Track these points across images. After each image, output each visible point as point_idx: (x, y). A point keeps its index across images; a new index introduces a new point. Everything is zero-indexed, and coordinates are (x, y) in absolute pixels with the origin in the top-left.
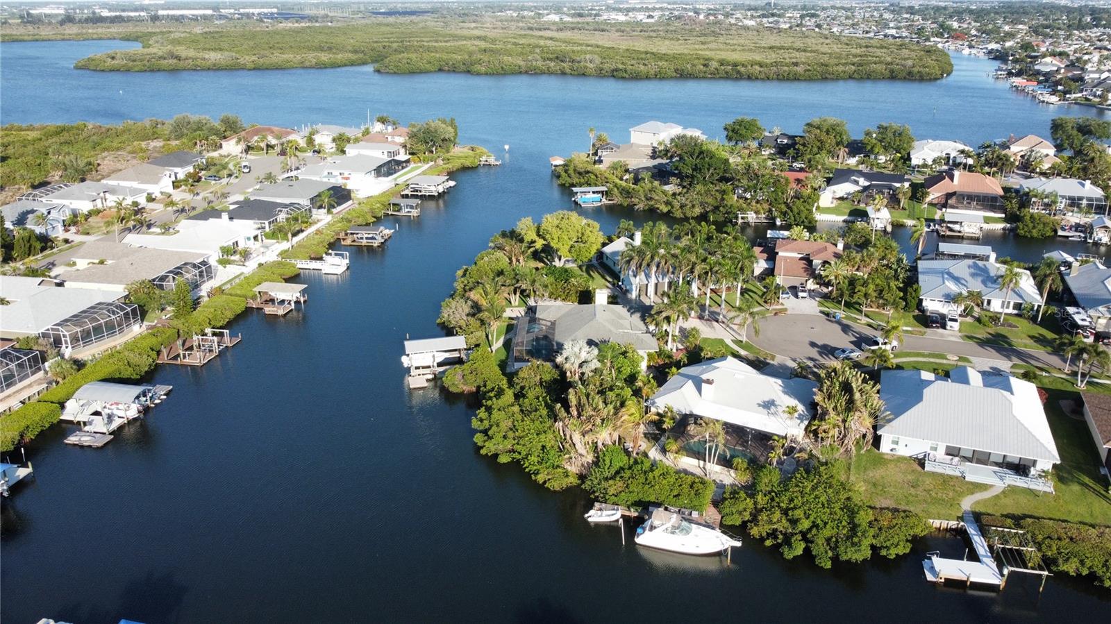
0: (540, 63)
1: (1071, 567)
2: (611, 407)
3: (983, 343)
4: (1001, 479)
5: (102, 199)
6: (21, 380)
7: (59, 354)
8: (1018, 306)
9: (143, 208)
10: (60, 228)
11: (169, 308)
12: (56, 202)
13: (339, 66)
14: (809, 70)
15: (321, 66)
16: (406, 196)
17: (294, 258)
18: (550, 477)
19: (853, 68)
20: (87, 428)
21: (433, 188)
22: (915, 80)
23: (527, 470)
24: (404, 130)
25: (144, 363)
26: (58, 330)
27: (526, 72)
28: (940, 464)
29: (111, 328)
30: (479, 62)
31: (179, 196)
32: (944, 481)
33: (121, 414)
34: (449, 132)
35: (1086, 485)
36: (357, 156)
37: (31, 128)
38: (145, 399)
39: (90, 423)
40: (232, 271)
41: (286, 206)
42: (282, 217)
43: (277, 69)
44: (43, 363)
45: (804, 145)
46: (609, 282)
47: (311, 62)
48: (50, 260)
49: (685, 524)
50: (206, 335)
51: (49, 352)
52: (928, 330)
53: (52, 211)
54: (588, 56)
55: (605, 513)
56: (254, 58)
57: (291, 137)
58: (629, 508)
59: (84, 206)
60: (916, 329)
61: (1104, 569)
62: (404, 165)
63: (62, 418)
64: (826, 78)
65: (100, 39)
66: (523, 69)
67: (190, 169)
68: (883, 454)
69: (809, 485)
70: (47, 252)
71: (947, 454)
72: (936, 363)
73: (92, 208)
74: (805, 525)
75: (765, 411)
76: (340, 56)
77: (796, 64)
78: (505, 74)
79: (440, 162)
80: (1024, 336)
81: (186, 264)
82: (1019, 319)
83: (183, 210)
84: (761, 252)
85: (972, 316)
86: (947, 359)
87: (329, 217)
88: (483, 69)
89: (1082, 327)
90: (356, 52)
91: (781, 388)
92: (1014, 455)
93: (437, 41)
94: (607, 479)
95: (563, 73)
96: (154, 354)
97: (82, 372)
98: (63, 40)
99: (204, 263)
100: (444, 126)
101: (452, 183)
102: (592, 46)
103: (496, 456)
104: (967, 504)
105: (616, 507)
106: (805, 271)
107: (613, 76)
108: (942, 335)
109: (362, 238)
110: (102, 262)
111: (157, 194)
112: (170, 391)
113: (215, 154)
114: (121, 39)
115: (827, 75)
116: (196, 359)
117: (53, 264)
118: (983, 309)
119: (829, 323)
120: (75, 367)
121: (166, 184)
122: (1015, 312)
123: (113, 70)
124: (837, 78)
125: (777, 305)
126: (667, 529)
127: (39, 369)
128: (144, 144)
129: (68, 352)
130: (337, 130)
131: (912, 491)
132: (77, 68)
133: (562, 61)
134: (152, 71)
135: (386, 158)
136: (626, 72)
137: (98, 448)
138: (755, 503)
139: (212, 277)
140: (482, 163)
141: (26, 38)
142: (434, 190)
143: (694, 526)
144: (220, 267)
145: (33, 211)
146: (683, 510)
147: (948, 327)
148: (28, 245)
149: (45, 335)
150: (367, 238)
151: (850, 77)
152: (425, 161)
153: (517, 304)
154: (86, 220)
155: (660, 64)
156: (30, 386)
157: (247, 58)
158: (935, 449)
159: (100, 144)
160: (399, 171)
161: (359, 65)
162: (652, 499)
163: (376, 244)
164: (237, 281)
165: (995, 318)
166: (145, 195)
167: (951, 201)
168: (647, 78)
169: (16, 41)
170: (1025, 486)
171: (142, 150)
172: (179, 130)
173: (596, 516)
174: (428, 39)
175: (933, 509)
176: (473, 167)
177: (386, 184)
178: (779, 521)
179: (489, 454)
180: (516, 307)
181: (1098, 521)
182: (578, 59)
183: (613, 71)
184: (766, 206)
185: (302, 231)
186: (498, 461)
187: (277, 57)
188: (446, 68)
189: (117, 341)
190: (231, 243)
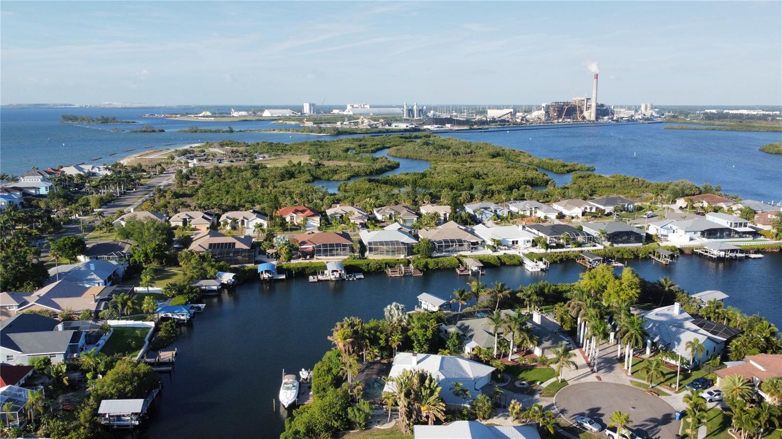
5: (532, 211)
7: (361, 253)
10: (490, 218)
12: (512, 207)
17: (529, 257)
33: (331, 276)
51: (356, 250)
73: (523, 214)
87: (602, 247)
101: (760, 256)
111: (566, 215)
112: (360, 279)
125: (670, 389)
127: (347, 255)
129: (367, 254)
132: (762, 150)
139: (472, 251)
152: (778, 238)
160: (736, 238)
166: (556, 214)
189: (389, 258)
190: (511, 240)
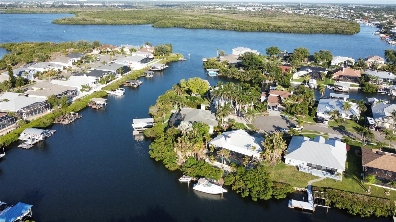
0: (209, 25)
1: (339, 206)
2: (191, 144)
3: (335, 129)
4: (324, 175)
5: (48, 68)
6: (8, 126)
7: (22, 118)
8: (351, 116)
9: (61, 71)
10: (33, 77)
11: (61, 105)
12: (33, 68)
13: (140, 24)
14: (305, 30)
15: (134, 24)
16: (150, 70)
17: (107, 90)
18: (170, 166)
19: (322, 29)
20: (26, 143)
21: (159, 68)
22: (345, 34)
23: (164, 163)
24: (153, 47)
25: (48, 122)
26: (22, 110)
27: (204, 28)
28: (305, 169)
29: (40, 111)
30: (188, 24)
31: (74, 68)
32: (304, 175)
33: (37, 138)
34: (169, 48)
35: (354, 179)
36: (135, 56)
37: (32, 43)
38: (46, 134)
39: (27, 141)
40: (85, 93)
41: (107, 72)
42: (105, 76)
43: (119, 25)
44: (16, 121)
45: (292, 57)
46: (210, 102)
47: (130, 23)
48: (27, 88)
49: (210, 183)
50: (70, 114)
51: (18, 117)
52: (317, 123)
53: (31, 71)
54: (226, 23)
55: (185, 179)
56: (111, 21)
57: (116, 49)
58: (194, 177)
59: (42, 70)
60: (313, 123)
61: (351, 207)
62: (152, 59)
63: (19, 139)
64: (312, 33)
65: (62, 13)
66: (203, 27)
67: (80, 59)
68: (286, 164)
69: (253, 173)
70: (27, 85)
71: (308, 166)
72: (316, 135)
73: (44, 71)
74: (249, 186)
75: (247, 148)
76: (141, 21)
77: (301, 27)
78: (197, 28)
79: (165, 59)
80: (351, 127)
81: (69, 90)
82: (351, 121)
83: (74, 73)
84: (265, 94)
85: (334, 119)
86: (320, 134)
87: (122, 77)
88: (189, 27)
89: (371, 125)
90: (147, 19)
91: (254, 140)
92: (330, 167)
93: (176, 16)
94: (188, 168)
95: (217, 29)
96: (52, 120)
97: (28, 124)
98: (50, 13)
99: (75, 90)
100: (167, 46)
101: (167, 66)
102: (230, 19)
103: (155, 158)
104: (310, 183)
105: (189, 177)
106: (278, 101)
107: (235, 30)
108: (321, 125)
109: (131, 84)
110: (42, 89)
111: (67, 67)
112: (55, 132)
113: (89, 54)
114: (69, 13)
115: (312, 32)
116: (66, 122)
117: (28, 89)
118: (339, 117)
119: (282, 119)
120: (26, 123)
121: (70, 64)
122: (350, 118)
123: (64, 24)
124: (315, 33)
125: (266, 112)
126: (203, 185)
127: (14, 123)
128: (67, 50)
129: (25, 118)
130: (131, 47)
131: (292, 177)
132: (52, 23)
133: (218, 24)
134: (77, 25)
135: (145, 57)
136: (239, 29)
137: (28, 149)
138: (235, 178)
139: (77, 95)
140: (179, 60)
141: (38, 12)
142: (160, 68)
143: (213, 184)
144: (81, 92)
145: (24, 71)
146: (211, 179)
147: (324, 123)
148: (20, 82)
149: (18, 112)
150: (133, 84)
151: (321, 33)
152: (160, 58)
153: (176, 108)
154: (42, 75)
155: (252, 26)
156: (11, 128)
157: (109, 21)
158: (303, 164)
159: (52, 49)
160: (150, 61)
161: (147, 24)
162: (202, 175)
163: (135, 86)
164: (86, 97)
165: (342, 120)
166: (63, 67)
167: (340, 79)
168: (247, 31)
169: (35, 13)
170: (332, 178)
171: (66, 52)
172: (79, 46)
173: (182, 180)
174: (173, 15)
175: (297, 184)
176: (176, 61)
177: (144, 66)
178: (242, 184)
179: (153, 158)
180: (176, 109)
181: (354, 191)
182: (223, 24)
183: (235, 28)
184: (274, 78)
185: (111, 81)
186: (155, 160)
187: (119, 21)
188: (177, 26)
189: (42, 115)
190: (86, 84)
